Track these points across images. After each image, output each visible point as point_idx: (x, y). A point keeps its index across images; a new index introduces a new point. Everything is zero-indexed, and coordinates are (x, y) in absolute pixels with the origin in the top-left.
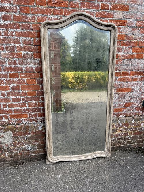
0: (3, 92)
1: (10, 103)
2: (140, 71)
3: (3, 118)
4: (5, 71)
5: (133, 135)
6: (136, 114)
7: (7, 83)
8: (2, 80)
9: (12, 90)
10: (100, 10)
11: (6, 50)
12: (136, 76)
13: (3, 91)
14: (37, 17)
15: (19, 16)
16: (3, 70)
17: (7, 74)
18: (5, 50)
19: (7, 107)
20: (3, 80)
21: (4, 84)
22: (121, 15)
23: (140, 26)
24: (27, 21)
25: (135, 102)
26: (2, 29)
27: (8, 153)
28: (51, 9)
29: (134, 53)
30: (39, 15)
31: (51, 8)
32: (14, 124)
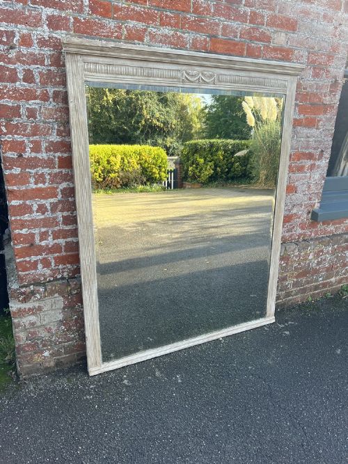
0: (43, 202)
1: (56, 229)
2: (310, 150)
3: (40, 266)
4: (50, 151)
5: (295, 280)
6: (299, 236)
7: (52, 181)
8: (40, 172)
9: (62, 197)
10: (247, 24)
11: (54, 101)
12: (303, 161)
13: (41, 198)
14: (126, 27)
15: (88, 22)
16: (43, 149)
17: (52, 160)
18: (51, 100)
19: (50, 238)
20: (43, 174)
21: (44, 183)
22: (284, 39)
23: (314, 62)
24: (104, 36)
25: (300, 213)
26: (46, 49)
27: (49, 350)
28: (156, 12)
29: (302, 116)
30: (132, 24)
31: (155, 10)
32: (63, 278)
